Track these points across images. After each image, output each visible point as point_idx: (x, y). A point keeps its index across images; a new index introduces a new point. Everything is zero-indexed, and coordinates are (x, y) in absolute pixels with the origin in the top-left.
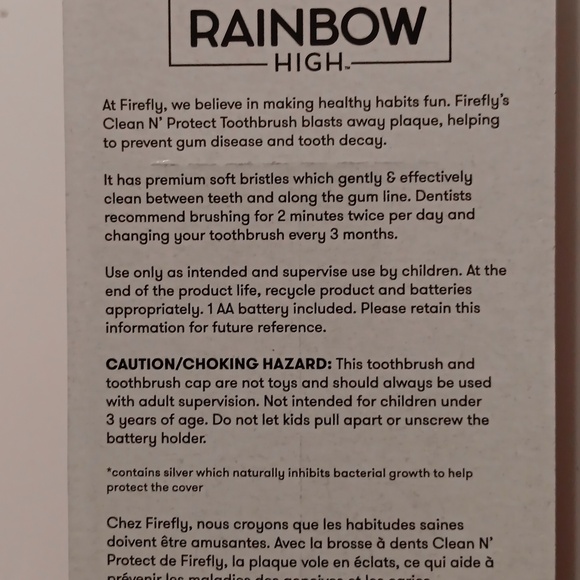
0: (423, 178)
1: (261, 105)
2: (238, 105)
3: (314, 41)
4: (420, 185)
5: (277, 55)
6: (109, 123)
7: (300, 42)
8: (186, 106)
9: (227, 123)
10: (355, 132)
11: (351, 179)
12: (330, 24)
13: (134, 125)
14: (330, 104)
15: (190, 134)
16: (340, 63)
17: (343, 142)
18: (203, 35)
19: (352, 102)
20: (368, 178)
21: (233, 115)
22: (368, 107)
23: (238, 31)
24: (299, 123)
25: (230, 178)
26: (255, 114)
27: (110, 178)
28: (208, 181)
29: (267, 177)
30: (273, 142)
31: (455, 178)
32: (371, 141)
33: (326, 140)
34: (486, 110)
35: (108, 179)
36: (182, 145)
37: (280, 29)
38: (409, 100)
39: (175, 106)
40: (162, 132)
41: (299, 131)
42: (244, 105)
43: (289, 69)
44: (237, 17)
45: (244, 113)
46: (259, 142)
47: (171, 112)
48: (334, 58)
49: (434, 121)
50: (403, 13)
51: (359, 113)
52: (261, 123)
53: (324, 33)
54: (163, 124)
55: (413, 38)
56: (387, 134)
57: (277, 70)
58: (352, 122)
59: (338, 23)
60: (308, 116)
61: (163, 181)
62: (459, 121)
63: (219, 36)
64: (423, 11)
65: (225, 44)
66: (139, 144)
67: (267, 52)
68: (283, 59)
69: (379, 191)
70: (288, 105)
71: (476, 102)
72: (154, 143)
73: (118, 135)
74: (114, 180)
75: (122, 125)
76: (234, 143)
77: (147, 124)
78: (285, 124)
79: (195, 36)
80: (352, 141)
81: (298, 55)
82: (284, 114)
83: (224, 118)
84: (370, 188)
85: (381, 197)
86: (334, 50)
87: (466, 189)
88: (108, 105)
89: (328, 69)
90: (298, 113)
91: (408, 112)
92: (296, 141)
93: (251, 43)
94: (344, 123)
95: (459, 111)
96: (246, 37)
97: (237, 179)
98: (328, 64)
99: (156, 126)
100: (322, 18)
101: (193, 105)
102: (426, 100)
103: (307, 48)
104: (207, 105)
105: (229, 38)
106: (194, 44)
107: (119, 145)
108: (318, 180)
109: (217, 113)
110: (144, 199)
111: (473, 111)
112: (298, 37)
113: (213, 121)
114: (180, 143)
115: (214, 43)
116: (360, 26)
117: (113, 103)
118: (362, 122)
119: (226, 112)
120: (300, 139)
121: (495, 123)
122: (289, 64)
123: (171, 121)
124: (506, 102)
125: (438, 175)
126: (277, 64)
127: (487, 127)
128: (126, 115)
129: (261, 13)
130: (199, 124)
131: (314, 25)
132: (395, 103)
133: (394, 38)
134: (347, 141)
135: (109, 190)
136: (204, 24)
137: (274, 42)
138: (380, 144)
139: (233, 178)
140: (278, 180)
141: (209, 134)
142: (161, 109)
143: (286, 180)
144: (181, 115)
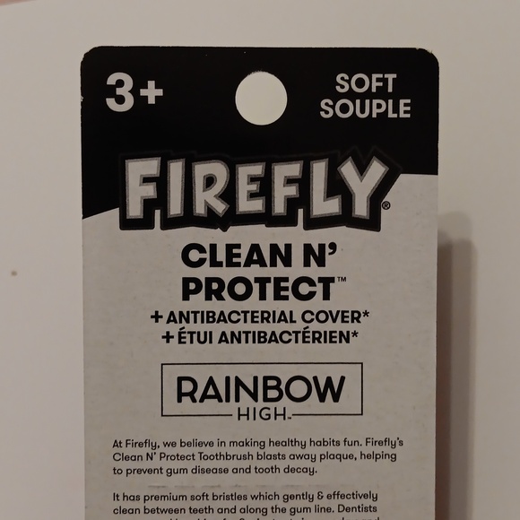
0: (343, 496)
1: (227, 444)
2: (211, 444)
3: (266, 399)
4: (341, 501)
5: (239, 409)
6: (117, 457)
7: (255, 399)
8: (174, 444)
9: (203, 457)
10: (295, 464)
11: (292, 497)
12: (277, 387)
13: (136, 458)
14: (277, 444)
15: (176, 465)
16: (284, 415)
17: (286, 470)
18: (186, 394)
19: (293, 442)
20: (304, 496)
21: (208, 451)
22: (304, 446)
23: (211, 392)
24: (255, 457)
25: (205, 496)
26: (223, 450)
27: (117, 496)
28: (189, 498)
29: (232, 495)
30: (236, 471)
31: (365, 496)
32: (306, 470)
33: (274, 469)
34: (387, 449)
35: (116, 497)
36: (170, 472)
37: (242, 390)
38: (333, 441)
39: (166, 444)
40: (156, 463)
41: (254, 463)
42: (216, 444)
43: (248, 419)
44: (211, 382)
45: (215, 450)
46: (226, 471)
47: (162, 449)
48: (280, 411)
49: (350, 456)
50: (329, 380)
51: (298, 450)
52: (227, 457)
53: (273, 394)
54: (156, 457)
55: (336, 398)
56: (317, 465)
57: (239, 419)
58: (293, 457)
59: (283, 387)
60: (261, 452)
61: (157, 498)
62: (368, 457)
63: (198, 395)
64: (343, 379)
65: (202, 401)
66: (139, 471)
67: (232, 407)
68: (243, 411)
69: (312, 505)
70: (247, 444)
71: (380, 443)
72: (150, 471)
73: (124, 465)
74: (121, 498)
75: (127, 458)
76: (208, 471)
77: (145, 457)
78: (244, 457)
79: (180, 395)
80: (293, 470)
81: (255, 409)
82: (244, 450)
83: (201, 453)
84: (305, 503)
85: (313, 510)
86: (280, 405)
87: (373, 504)
88: (117, 444)
89: (275, 419)
90: (254, 450)
91: (332, 450)
92: (253, 470)
93: (220, 400)
94: (287, 457)
95: (368, 449)
96: (217, 396)
97: (210, 497)
98: (276, 415)
99: (152, 459)
100: (271, 383)
101: (178, 444)
102: (345, 441)
103: (261, 404)
104: (189, 444)
105: (205, 396)
106: (179, 400)
107: (125, 472)
108: (268, 497)
109: (196, 450)
110: (142, 510)
111: (378, 449)
112: (254, 396)
113: (193, 455)
114: (169, 471)
115: (194, 400)
116: (298, 389)
117: (120, 443)
118: (300, 457)
119: (203, 449)
120: (256, 468)
121: (394, 458)
122: (248, 415)
123: (163, 455)
124: (401, 443)
125: (353, 494)
126: (239, 415)
127: (388, 460)
128: (129, 451)
129: (228, 379)
130: (183, 458)
131: (266, 388)
132: (323, 443)
133: (322, 398)
134: (289, 470)
135: (117, 505)
136: (187, 387)
137: (237, 400)
138: (312, 472)
139: (207, 496)
140: (239, 498)
141: (190, 465)
142: (155, 447)
143: (245, 498)
144: (170, 451)
